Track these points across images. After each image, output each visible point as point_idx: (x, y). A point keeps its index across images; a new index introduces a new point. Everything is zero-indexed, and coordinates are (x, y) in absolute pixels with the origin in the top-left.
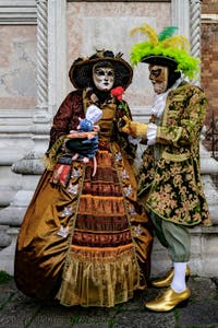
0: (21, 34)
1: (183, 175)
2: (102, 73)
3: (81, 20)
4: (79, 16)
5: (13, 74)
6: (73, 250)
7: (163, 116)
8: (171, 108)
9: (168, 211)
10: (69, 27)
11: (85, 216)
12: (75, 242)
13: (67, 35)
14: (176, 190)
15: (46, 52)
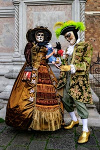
0: (7, 21)
1: (84, 81)
2: (39, 35)
3: (33, 14)
4: (32, 12)
5: (4, 38)
6: (36, 106)
7: (72, 55)
8: (76, 51)
9: (78, 97)
10: (28, 17)
11: (40, 93)
12: (37, 103)
13: (27, 20)
14: (81, 88)
15: (18, 27)
